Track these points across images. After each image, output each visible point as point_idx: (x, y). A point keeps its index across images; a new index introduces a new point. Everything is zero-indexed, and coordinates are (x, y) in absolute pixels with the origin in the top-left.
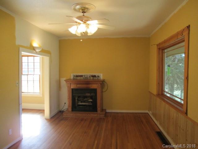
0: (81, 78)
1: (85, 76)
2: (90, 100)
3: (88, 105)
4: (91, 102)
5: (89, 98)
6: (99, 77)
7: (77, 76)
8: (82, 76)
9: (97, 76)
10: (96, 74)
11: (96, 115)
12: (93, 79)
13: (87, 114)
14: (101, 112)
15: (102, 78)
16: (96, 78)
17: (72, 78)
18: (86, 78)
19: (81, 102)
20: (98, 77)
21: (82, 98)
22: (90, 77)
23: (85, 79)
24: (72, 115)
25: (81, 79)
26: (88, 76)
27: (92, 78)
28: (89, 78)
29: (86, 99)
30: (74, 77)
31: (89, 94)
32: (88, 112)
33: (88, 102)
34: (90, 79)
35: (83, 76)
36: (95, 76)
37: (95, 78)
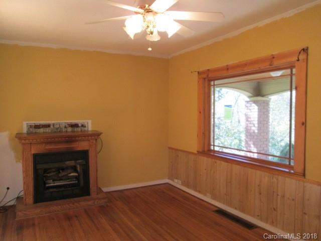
0: (47, 130)
1: (55, 126)
2: (72, 174)
3: (69, 185)
4: (76, 177)
5: (69, 171)
6: (85, 127)
7: (37, 127)
8: (48, 126)
9: (80, 125)
10: (79, 122)
11: (90, 203)
12: (73, 131)
13: (73, 204)
14: (97, 194)
15: (90, 129)
16: (79, 129)
17: (25, 130)
18: (58, 130)
19: (53, 181)
20: (83, 126)
21: (54, 172)
22: (65, 127)
23: (55, 132)
24: (38, 211)
25: (46, 133)
26: (63, 126)
27: (70, 129)
28: (64, 130)
29: (62, 174)
30: (31, 129)
31: (73, 162)
32: (72, 200)
33: (69, 178)
34: (67, 131)
35: (52, 127)
36: (76, 125)
37: (76, 129)
